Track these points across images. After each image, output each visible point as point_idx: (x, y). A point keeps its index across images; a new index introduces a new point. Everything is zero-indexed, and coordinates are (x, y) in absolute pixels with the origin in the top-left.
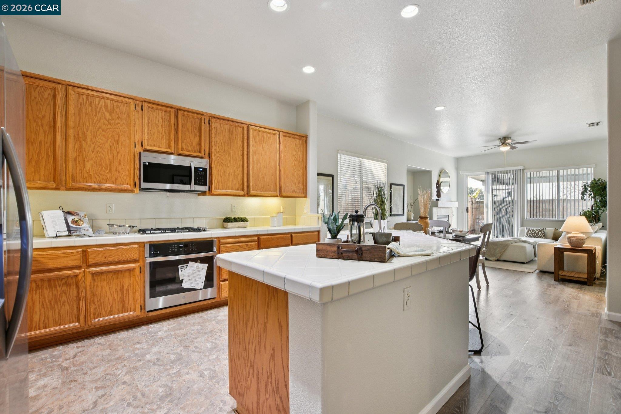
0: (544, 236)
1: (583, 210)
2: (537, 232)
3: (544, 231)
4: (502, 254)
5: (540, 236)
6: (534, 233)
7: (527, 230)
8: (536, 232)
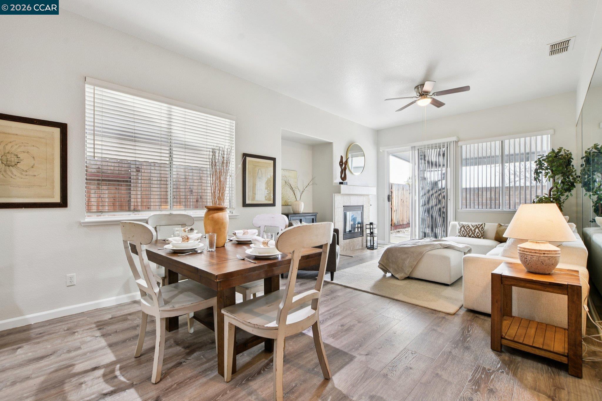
0: (483, 235)
1: (537, 197)
2: (473, 229)
3: (482, 228)
4: (414, 268)
5: (477, 234)
6: (469, 231)
7: (460, 226)
8: (471, 229)
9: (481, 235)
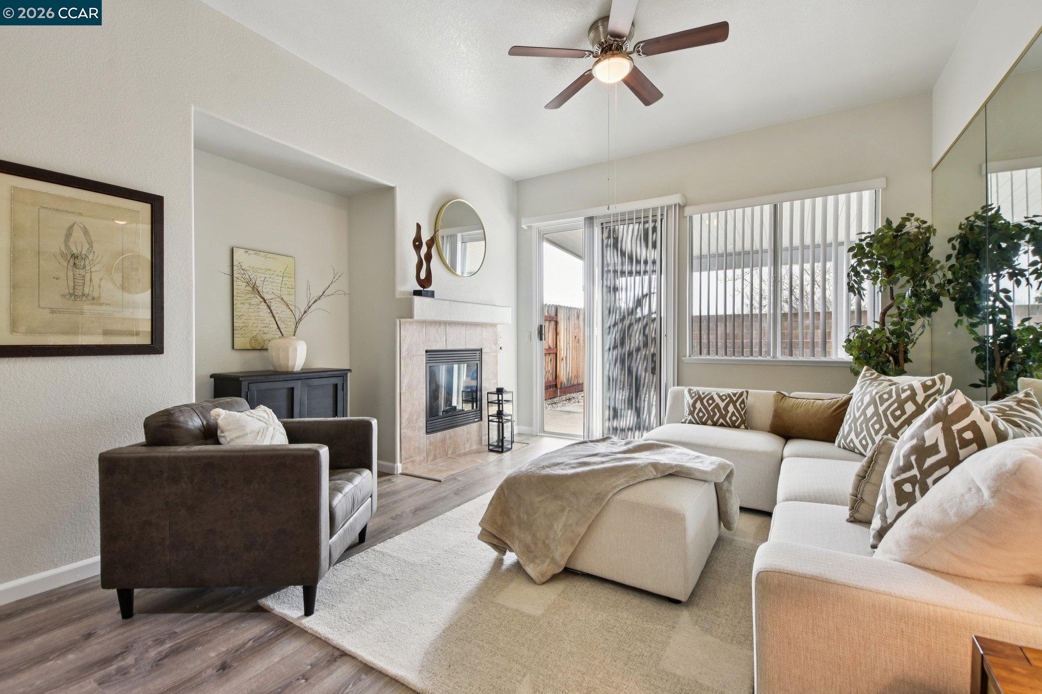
0: (744, 422)
1: (855, 331)
2: (722, 405)
3: (743, 402)
4: (580, 544)
5: (730, 418)
6: (713, 410)
7: (692, 398)
8: (717, 406)
9: (740, 419)
